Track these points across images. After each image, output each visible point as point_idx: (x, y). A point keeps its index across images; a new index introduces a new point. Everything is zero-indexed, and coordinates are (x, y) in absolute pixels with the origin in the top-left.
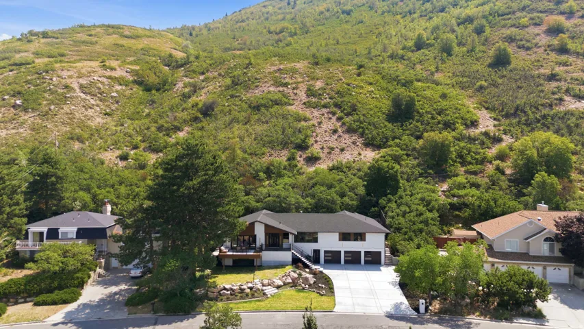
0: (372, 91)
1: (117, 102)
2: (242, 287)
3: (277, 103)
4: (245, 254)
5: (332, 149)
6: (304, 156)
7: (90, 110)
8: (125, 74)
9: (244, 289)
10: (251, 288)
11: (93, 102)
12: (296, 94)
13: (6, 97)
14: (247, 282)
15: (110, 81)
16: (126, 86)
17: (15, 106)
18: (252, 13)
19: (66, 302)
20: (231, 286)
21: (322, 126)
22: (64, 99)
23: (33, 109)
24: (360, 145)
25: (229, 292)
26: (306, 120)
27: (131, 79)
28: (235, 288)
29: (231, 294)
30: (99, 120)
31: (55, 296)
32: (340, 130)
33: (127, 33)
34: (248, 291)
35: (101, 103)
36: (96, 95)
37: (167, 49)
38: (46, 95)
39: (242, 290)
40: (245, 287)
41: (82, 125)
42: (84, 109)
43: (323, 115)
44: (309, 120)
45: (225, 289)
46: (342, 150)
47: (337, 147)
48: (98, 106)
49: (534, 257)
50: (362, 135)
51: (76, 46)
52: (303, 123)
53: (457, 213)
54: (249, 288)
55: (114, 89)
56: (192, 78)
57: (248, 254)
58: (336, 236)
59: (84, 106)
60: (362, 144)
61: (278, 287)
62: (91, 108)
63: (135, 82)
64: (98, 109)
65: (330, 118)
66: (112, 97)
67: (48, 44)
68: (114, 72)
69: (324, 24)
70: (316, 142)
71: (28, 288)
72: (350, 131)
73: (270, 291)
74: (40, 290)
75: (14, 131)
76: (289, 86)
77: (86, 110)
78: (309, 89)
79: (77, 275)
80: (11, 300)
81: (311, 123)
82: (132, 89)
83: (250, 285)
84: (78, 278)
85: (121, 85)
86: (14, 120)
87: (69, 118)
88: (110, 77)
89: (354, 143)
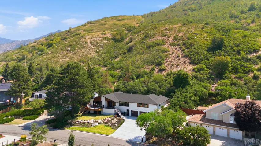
0: (206, 36)
1: (102, 47)
2: (85, 121)
3: (158, 44)
4: (94, 109)
5: (173, 65)
6: (159, 68)
7: (91, 51)
8: (109, 36)
9: (85, 122)
10: (88, 122)
11: (93, 47)
12: (168, 40)
13: (67, 47)
14: (88, 120)
15: (102, 39)
16: (108, 40)
17: (68, 50)
18: (181, 2)
19: (30, 120)
20: (81, 120)
21: (173, 54)
22: (83, 47)
23: (72, 51)
24: (187, 63)
25: (79, 123)
26: (167, 52)
27: (111, 37)
28: (81, 121)
29: (80, 124)
30: (93, 54)
31: (29, 117)
32: (180, 56)
33: (120, 19)
34: (87, 123)
35: (96, 48)
36: (95, 45)
37: (133, 24)
38: (78, 46)
39: (84, 123)
40: (86, 122)
41: (86, 56)
42: (89, 50)
43: (176, 49)
44: (169, 52)
45: (78, 121)
46: (177, 66)
47: (175, 64)
48: (94, 49)
49: (224, 123)
50: (190, 58)
51: (99, 26)
52: (165, 53)
53: (214, 98)
54: (87, 122)
55: (103, 42)
56: (133, 36)
57: (95, 109)
58: (136, 104)
59: (89, 49)
60: (189, 63)
61: (99, 123)
62: (91, 50)
63: (112, 39)
64: (94, 50)
65: (179, 51)
66: (101, 45)
67: (90, 26)
68: (105, 35)
69: (211, 3)
70: (167, 62)
71: (23, 113)
72: (185, 56)
73: (95, 124)
74: (26, 114)
75: (64, 59)
76: (167, 36)
77: (90, 51)
78: (175, 37)
79: (39, 111)
80: (18, 117)
81: (169, 53)
82: (110, 42)
83: (88, 121)
84: (39, 112)
85: (106, 40)
86: (66, 55)
87: (82, 54)
88: (103, 38)
89: (184, 62)
